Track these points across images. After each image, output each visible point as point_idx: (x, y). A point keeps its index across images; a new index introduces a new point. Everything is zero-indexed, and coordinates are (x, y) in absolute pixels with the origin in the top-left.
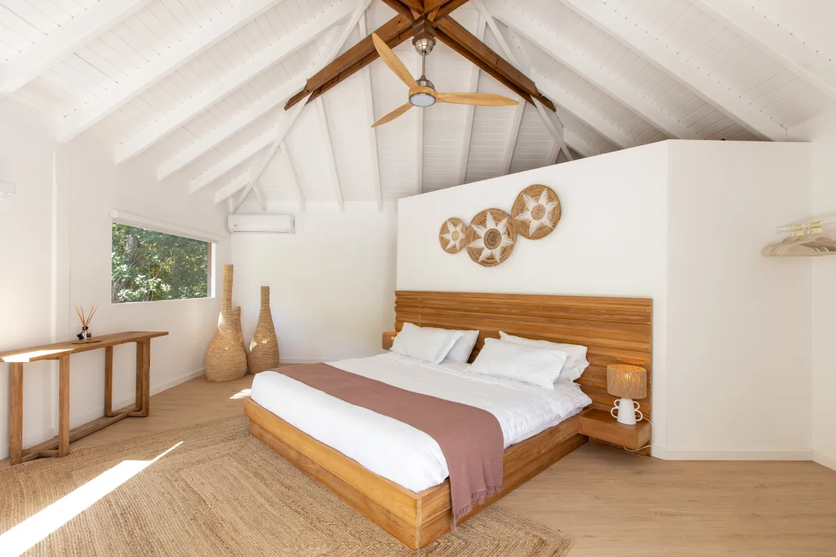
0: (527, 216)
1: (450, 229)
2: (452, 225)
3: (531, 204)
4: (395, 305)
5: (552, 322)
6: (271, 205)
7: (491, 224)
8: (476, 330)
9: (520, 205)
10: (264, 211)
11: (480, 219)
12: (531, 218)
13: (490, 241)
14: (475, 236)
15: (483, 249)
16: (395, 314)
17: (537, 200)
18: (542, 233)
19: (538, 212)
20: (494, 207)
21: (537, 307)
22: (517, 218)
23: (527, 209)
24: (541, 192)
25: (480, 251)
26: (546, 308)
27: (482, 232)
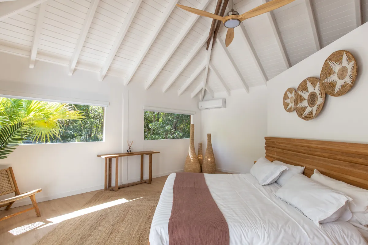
0: (334, 78)
1: (288, 95)
2: (289, 93)
3: (336, 68)
4: (265, 145)
5: (354, 167)
6: (216, 95)
7: (310, 89)
8: (303, 166)
9: (327, 70)
10: (213, 98)
11: (303, 86)
12: (337, 79)
13: (311, 101)
14: (301, 99)
15: (307, 107)
16: (265, 151)
17: (341, 63)
18: (346, 90)
19: (342, 73)
20: (311, 76)
21: (342, 153)
22: (326, 81)
23: (334, 72)
24: (342, 56)
25: (304, 109)
26: (348, 154)
27: (306, 95)
